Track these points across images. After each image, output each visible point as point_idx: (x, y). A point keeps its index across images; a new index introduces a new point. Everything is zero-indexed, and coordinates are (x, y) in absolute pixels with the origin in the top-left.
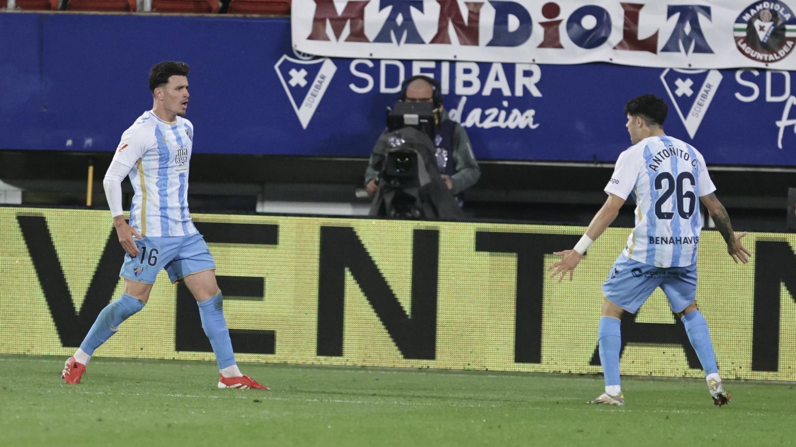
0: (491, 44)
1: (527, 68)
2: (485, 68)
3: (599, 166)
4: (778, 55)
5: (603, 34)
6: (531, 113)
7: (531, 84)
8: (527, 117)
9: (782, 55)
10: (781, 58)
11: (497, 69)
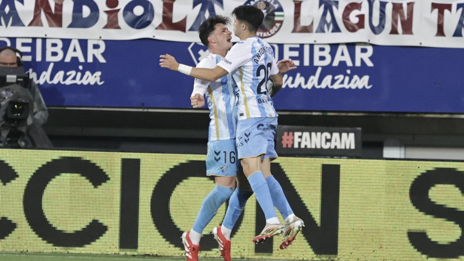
0: (71, 26)
1: (96, 42)
2: (66, 43)
3: (146, 110)
4: (270, 33)
5: (148, 19)
6: (98, 74)
7: (99, 53)
8: (96, 77)
9: (273, 33)
10: (272, 35)
11: (75, 43)
